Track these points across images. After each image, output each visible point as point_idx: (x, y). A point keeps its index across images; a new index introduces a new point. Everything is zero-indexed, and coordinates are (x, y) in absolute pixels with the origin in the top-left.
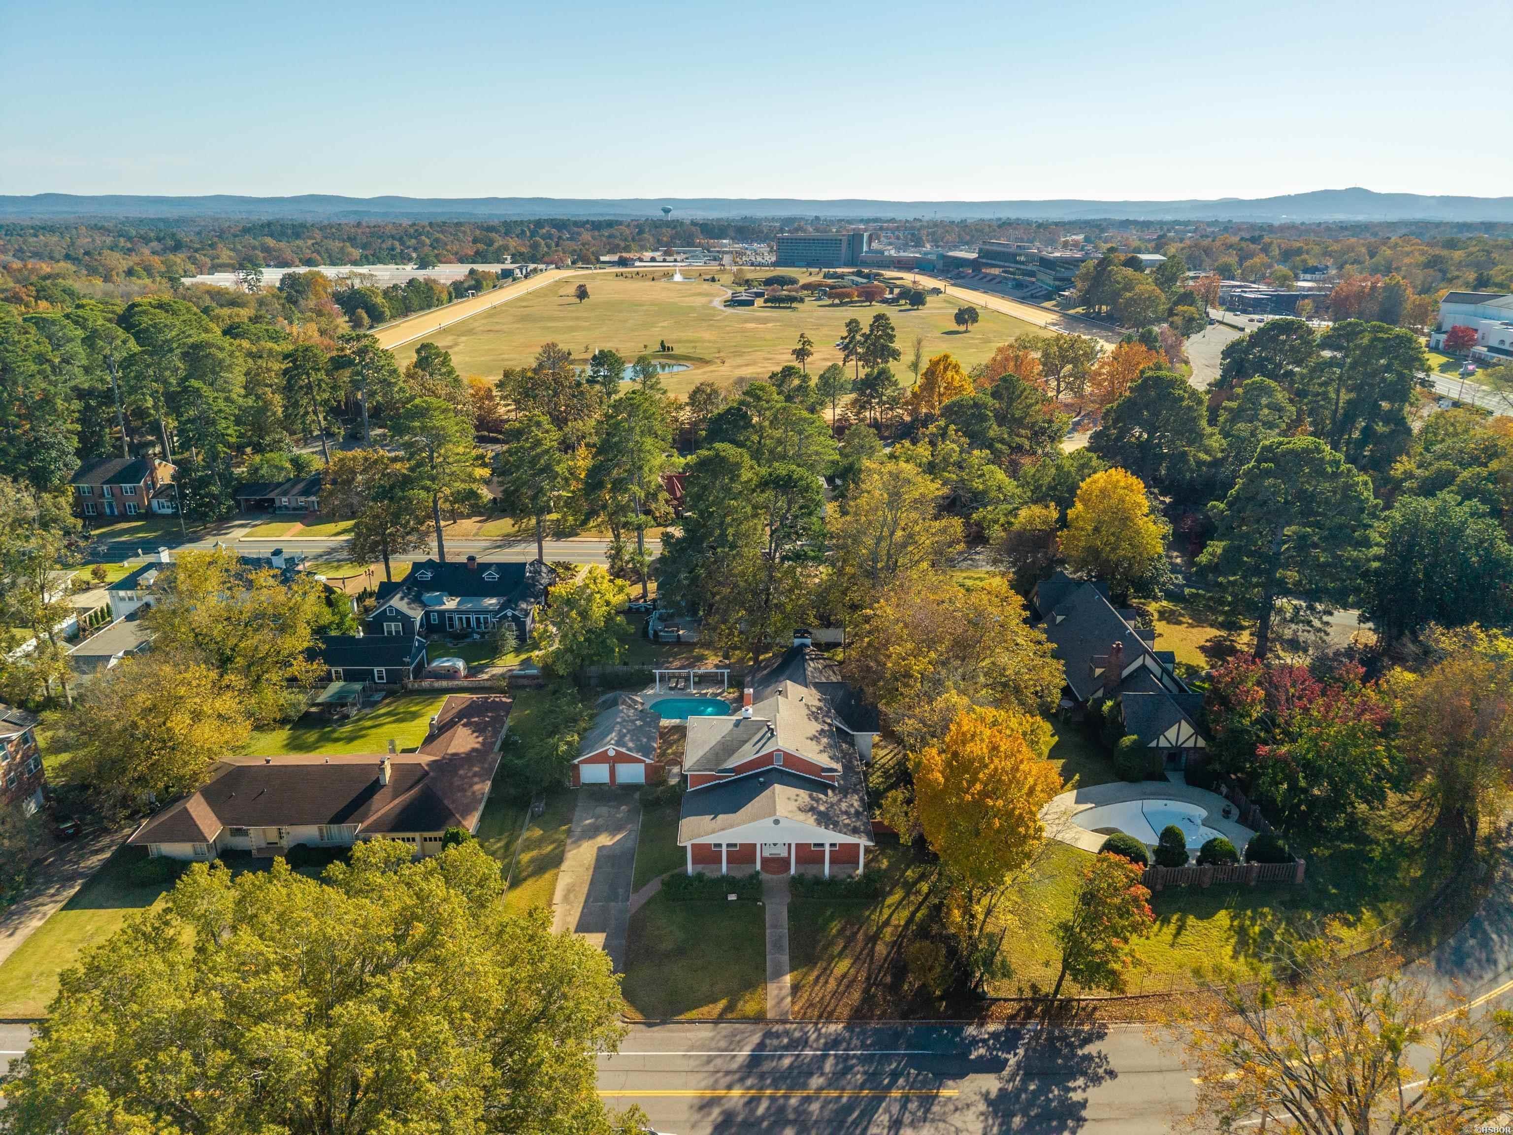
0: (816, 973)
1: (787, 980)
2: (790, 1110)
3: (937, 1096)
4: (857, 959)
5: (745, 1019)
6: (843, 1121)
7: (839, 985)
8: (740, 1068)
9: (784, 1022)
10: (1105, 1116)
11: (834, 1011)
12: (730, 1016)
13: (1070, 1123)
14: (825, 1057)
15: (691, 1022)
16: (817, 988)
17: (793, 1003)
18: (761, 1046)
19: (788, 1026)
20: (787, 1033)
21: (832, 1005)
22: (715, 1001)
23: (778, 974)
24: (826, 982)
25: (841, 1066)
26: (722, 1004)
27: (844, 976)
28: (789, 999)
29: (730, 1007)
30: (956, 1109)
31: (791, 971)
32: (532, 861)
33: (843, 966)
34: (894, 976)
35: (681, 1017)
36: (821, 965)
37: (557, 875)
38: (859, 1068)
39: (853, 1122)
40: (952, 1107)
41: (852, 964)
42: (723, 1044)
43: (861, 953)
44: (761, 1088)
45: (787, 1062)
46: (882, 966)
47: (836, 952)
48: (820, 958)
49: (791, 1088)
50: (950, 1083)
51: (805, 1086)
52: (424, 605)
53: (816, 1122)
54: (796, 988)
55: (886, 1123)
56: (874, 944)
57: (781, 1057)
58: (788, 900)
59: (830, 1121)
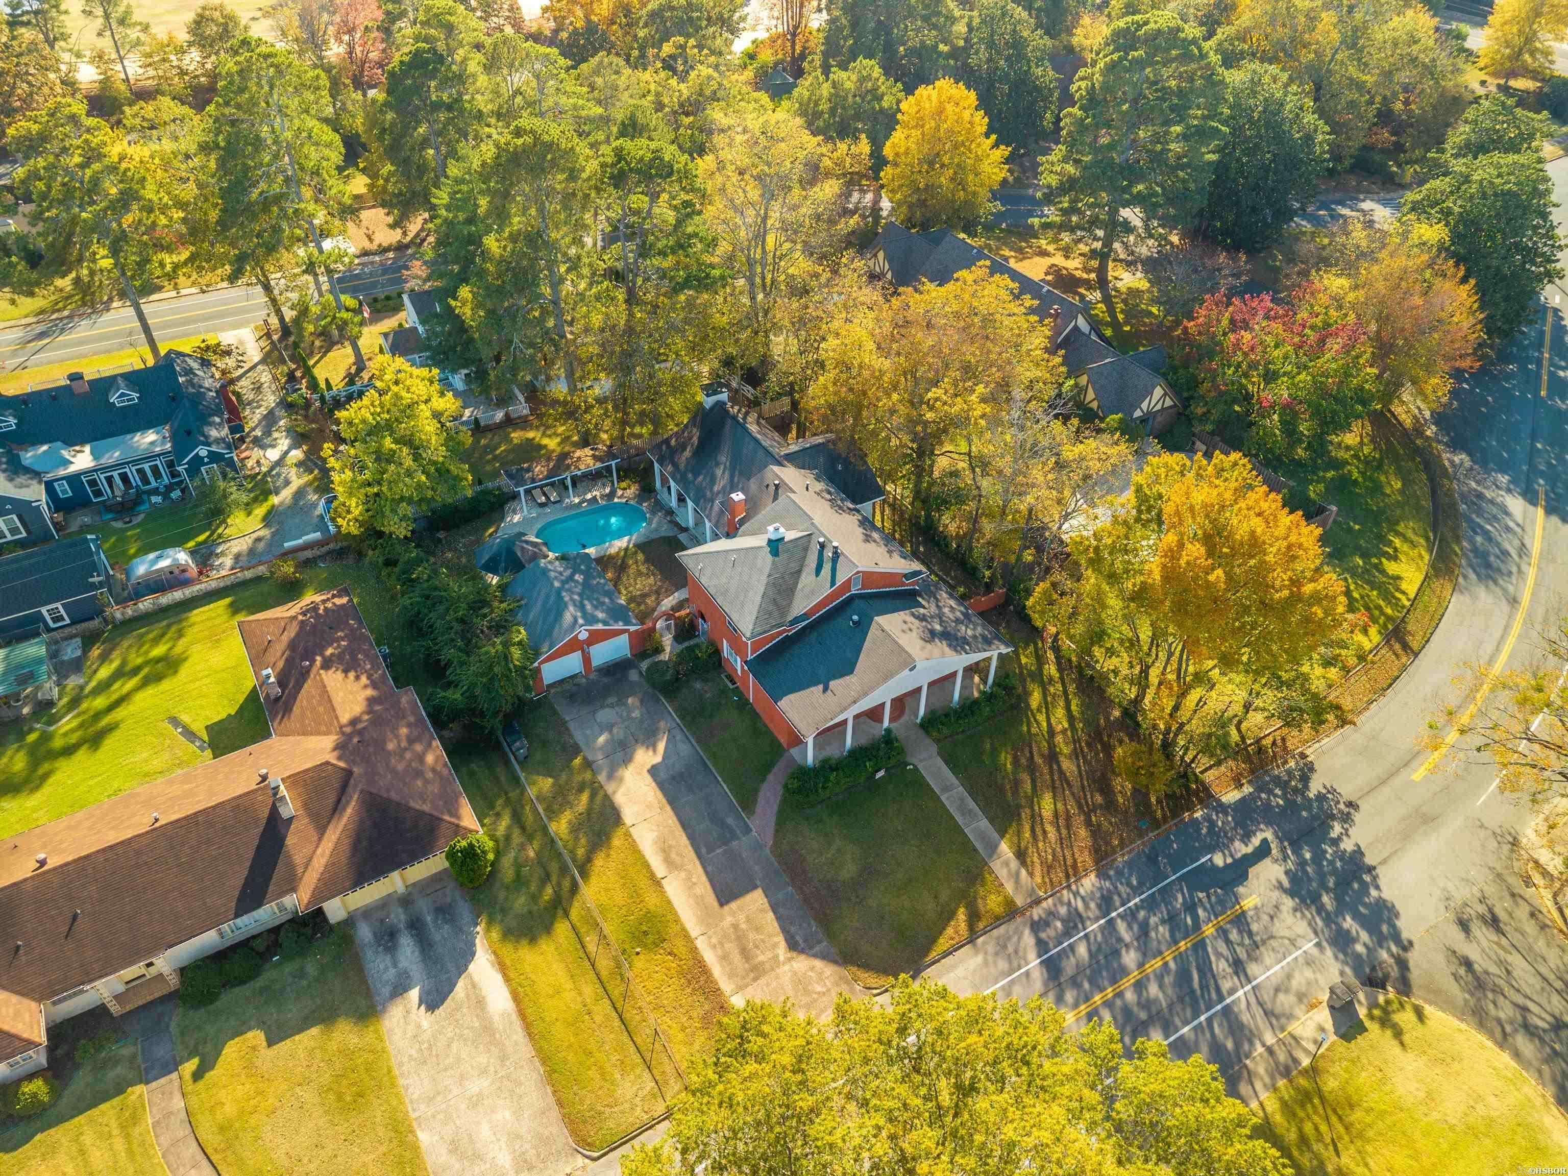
0: (1027, 827)
1: (1005, 848)
2: (1135, 1009)
3: (1244, 913)
4: (1054, 789)
5: (997, 921)
6: (1193, 991)
7: (1058, 830)
8: (1045, 984)
9: (1038, 902)
10: (1385, 854)
11: (1075, 861)
12: (981, 925)
13: (1367, 878)
14: (1111, 922)
15: (947, 954)
16: (1041, 844)
17: (1031, 874)
18: (1042, 946)
19: (1044, 904)
20: (1051, 914)
21: (1069, 857)
22: (952, 915)
23: (993, 848)
24: (1045, 832)
25: (1135, 927)
26: (961, 915)
27: (1056, 814)
28: (1023, 872)
29: (974, 917)
30: (1272, 918)
31: (1002, 837)
32: (575, 829)
33: (1047, 805)
34: (1102, 791)
35: (933, 955)
36: (1025, 814)
37: (628, 835)
38: (1153, 920)
39: (1201, 988)
40: (1266, 918)
41: (1054, 797)
42: (1002, 965)
43: (1053, 781)
44: (1087, 999)
45: (1082, 950)
46: (1083, 787)
47: (1029, 791)
48: (1019, 807)
49: (1114, 981)
50: (1241, 890)
51: (1124, 971)
52: (36, 474)
53: (1171, 1006)
54: (1021, 855)
55: (1229, 970)
56: (1058, 763)
57: (1072, 947)
58: (934, 749)
59: (1181, 999)
